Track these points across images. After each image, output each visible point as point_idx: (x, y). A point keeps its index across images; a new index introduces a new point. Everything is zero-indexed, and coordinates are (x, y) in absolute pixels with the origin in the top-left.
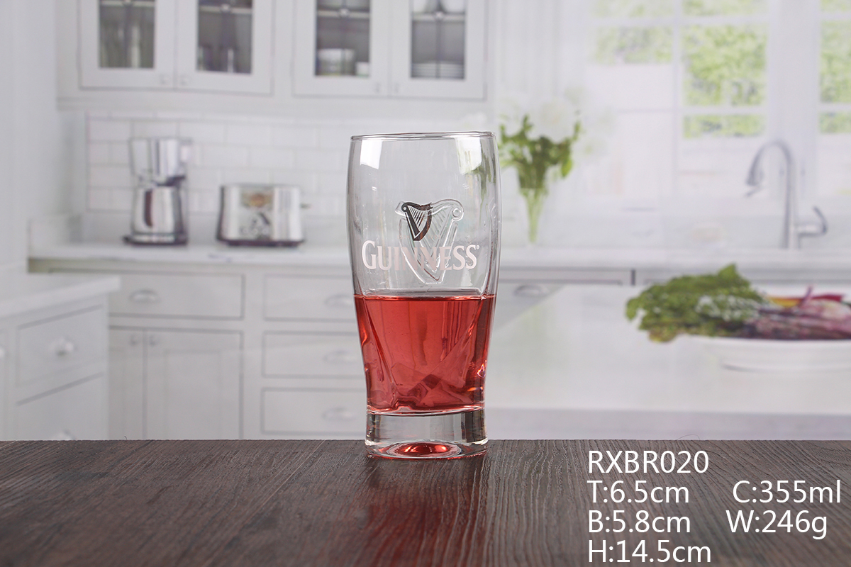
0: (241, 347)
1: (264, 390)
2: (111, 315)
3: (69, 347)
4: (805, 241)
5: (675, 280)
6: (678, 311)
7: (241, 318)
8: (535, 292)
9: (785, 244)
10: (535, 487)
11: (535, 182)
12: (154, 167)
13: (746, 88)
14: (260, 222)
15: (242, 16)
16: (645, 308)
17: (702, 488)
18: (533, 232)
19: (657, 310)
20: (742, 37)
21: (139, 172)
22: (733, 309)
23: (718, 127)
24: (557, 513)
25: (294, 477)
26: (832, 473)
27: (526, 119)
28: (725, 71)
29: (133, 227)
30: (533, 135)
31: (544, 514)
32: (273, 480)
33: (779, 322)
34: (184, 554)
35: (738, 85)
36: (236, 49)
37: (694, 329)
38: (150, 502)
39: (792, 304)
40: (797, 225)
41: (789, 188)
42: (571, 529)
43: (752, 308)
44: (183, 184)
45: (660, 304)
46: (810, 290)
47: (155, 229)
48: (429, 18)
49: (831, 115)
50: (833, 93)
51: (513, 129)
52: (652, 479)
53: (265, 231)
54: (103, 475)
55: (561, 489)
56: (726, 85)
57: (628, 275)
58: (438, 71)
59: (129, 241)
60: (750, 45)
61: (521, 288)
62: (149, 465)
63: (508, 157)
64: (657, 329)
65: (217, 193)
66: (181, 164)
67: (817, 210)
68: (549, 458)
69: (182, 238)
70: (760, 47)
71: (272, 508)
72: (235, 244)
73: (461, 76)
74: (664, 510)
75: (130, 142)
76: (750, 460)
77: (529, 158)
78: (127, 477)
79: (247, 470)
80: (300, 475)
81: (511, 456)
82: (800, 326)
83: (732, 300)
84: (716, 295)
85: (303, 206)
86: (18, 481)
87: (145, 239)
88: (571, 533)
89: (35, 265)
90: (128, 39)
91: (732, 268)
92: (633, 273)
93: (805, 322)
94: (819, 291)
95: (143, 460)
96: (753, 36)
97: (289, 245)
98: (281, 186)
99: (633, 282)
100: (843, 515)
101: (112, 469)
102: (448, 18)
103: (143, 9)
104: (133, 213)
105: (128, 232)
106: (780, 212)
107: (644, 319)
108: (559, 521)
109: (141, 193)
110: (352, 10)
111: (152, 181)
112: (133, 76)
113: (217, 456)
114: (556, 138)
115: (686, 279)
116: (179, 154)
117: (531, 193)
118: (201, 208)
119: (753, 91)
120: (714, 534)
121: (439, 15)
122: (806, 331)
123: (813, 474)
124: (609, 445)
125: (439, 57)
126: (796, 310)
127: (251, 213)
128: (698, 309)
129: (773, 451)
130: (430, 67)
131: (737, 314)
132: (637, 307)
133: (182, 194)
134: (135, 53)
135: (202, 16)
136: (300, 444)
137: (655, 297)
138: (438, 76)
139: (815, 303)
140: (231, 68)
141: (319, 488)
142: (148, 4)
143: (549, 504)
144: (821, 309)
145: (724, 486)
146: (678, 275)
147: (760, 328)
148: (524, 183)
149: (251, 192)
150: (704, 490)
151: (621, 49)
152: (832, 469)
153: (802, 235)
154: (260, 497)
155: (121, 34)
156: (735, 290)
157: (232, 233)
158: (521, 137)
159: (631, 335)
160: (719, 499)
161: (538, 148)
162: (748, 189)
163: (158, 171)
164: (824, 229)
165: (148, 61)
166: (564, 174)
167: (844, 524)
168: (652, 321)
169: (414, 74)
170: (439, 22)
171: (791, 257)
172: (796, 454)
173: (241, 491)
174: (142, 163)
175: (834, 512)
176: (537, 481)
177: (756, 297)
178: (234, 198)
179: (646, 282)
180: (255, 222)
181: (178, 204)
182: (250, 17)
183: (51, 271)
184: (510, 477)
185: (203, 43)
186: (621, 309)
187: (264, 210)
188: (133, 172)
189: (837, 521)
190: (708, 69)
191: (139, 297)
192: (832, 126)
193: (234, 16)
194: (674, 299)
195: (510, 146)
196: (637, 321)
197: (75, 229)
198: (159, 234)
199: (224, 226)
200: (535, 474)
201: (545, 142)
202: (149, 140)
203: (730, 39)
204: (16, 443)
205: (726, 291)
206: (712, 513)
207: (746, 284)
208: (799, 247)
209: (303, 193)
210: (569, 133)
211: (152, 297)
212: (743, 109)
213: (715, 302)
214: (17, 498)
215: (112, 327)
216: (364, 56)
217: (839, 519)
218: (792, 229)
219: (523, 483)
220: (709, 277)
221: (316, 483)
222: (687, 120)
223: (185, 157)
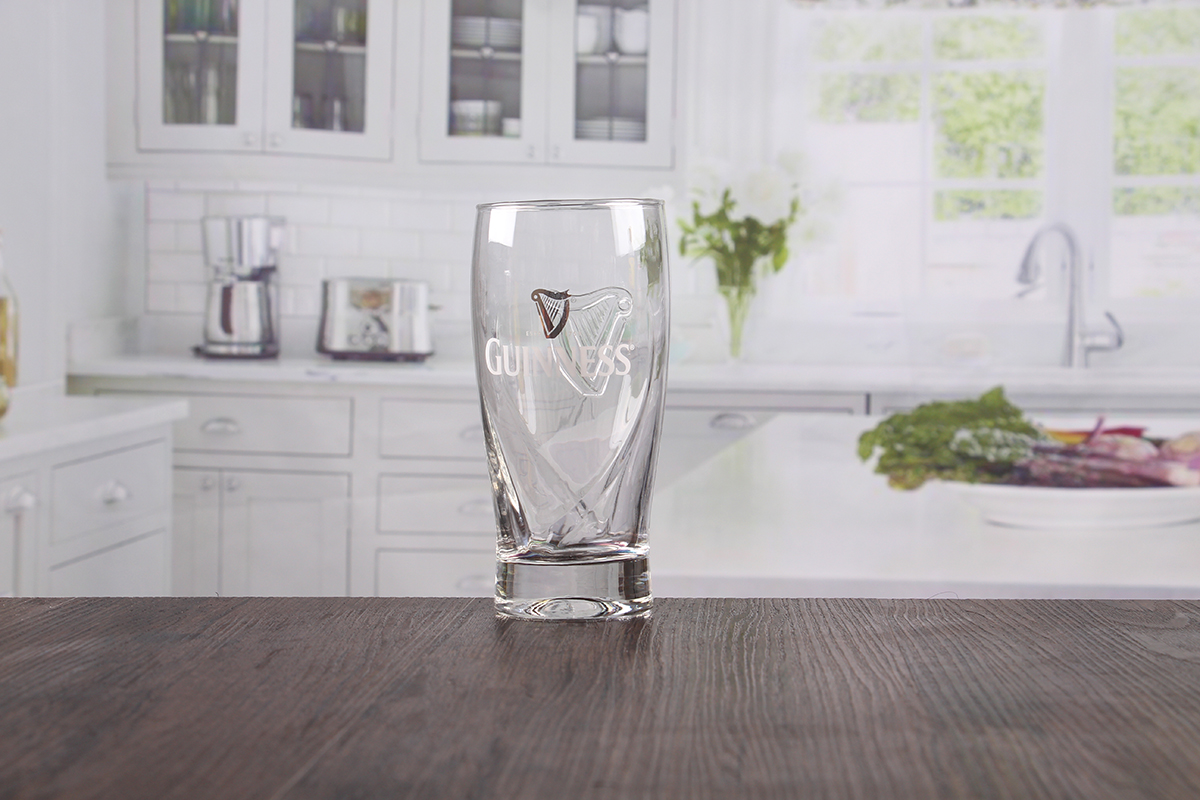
0: (349, 494)
1: (380, 550)
2: (176, 451)
3: (121, 493)
4: (1094, 356)
5: (922, 407)
6: (926, 448)
7: (349, 455)
8: (739, 423)
9: (1068, 360)
10: (750, 651)
11: (738, 277)
12: (235, 255)
13: (1017, 154)
14: (375, 329)
15: (352, 56)
16: (883, 445)
17: (962, 653)
18: (735, 343)
19: (899, 447)
20: (1011, 87)
21: (215, 261)
22: (999, 447)
23: (981, 206)
24: (780, 680)
25: (440, 640)
26: (1128, 636)
27: (726, 194)
28: (989, 132)
29: (206, 333)
30: (736, 215)
31: (762, 680)
32: (413, 642)
33: (1060, 463)
34: (310, 724)
35: (1006, 151)
36: (344, 100)
37: (948, 473)
38: (259, 667)
39: (1077, 440)
40: (1083, 336)
41: (1074, 286)
42: (797, 697)
43: (1024, 445)
44: (273, 277)
45: (902, 440)
46: (1100, 422)
47: (235, 338)
48: (600, 60)
49: (1128, 191)
50: (1130, 162)
51: (710, 208)
52: (898, 643)
53: (382, 341)
54: (194, 637)
55: (782, 654)
56: (990, 150)
57: (862, 400)
58: (611, 129)
59: (200, 352)
60: (1022, 99)
61: (720, 417)
62: (252, 626)
63: (704, 244)
64: (900, 473)
65: (318, 290)
66: (271, 251)
67: (1109, 316)
68: (765, 619)
69: (271, 348)
70: (1035, 101)
71: (415, 673)
72: (341, 357)
73: (642, 137)
74: (915, 677)
75: (203, 221)
76: (1024, 622)
77: (731, 246)
78: (226, 639)
79: (378, 631)
80: (447, 637)
81: (716, 616)
82: (1086, 468)
83: (998, 434)
84: (977, 427)
85: (432, 308)
86: (86, 643)
87: (222, 350)
88: (798, 702)
89: (76, 384)
90: (201, 86)
91: (998, 392)
92: (868, 397)
93: (1094, 463)
94: (1112, 422)
95: (242, 620)
96: (1026, 87)
97: (414, 358)
98: (403, 280)
99: (868, 411)
100: (1141, 683)
101: (205, 629)
102: (624, 60)
103: (222, 46)
104: (206, 316)
105: (199, 341)
106: (1062, 319)
107: (882, 459)
108: (781, 688)
109: (218, 289)
110: (497, 49)
111: (232, 274)
112: (208, 134)
113: (338, 615)
114: (766, 220)
115: (938, 406)
116: (268, 238)
117: (734, 291)
118: (297, 310)
119: (1026, 159)
120: (978, 703)
121: (613, 56)
122: (1096, 476)
123: (1104, 637)
124: (841, 604)
125: (612, 112)
126: (1081, 448)
127: (363, 316)
128: (953, 446)
129: (1052, 611)
130: (601, 125)
131: (1005, 453)
132: (873, 443)
133: (272, 290)
134: (211, 105)
135: (298, 54)
136: (443, 603)
137: (897, 431)
138: (611, 137)
139: (1108, 438)
140: (337, 125)
141: (473, 652)
142: (228, 40)
143: (767, 670)
144: (1116, 447)
145: (990, 650)
146: (927, 401)
147: (1035, 471)
148: (723, 278)
149: (362, 288)
150: (965, 655)
151: (853, 103)
152: (1127, 632)
153: (1091, 349)
154: (398, 662)
155: (192, 78)
156: (1002, 421)
157: (338, 343)
158: (720, 218)
159: (865, 480)
160: (983, 665)
161: (743, 232)
162: (1019, 288)
163: (241, 261)
164: (1120, 342)
165: (227, 116)
166: (777, 268)
167: (1142, 692)
168: (893, 461)
169: (579, 135)
170: (613, 66)
171: (1076, 378)
172: (1082, 615)
173: (374, 655)
174: (219, 250)
175: (1130, 679)
176: (752, 645)
177: (1030, 431)
178: (340, 297)
179: (885, 410)
180: (368, 328)
181: (266, 304)
182: (363, 57)
183: (97, 392)
184: (717, 640)
185: (301, 91)
186: (853, 445)
187: (379, 312)
188: (207, 262)
189: (1133, 689)
190: (968, 130)
191: (214, 426)
192: (1130, 205)
193: (341, 56)
194: (922, 433)
195: (706, 230)
196: (873, 462)
197: (130, 337)
198: (240, 344)
199: (327, 333)
200: (748, 636)
201: (751, 224)
202: (228, 220)
203: (995, 90)
204: (77, 600)
205: (990, 423)
206: (976, 680)
207: (1016, 413)
208: (1087, 364)
209: (431, 291)
210: (785, 214)
211: (231, 427)
212: (1012, 183)
213: (975, 436)
214: (88, 662)
215: (177, 467)
216: (514, 111)
217: (1136, 688)
218: (1077, 341)
219: (734, 648)
220: (969, 404)
221: (469, 645)
222: (939, 196)
223: (275, 243)
